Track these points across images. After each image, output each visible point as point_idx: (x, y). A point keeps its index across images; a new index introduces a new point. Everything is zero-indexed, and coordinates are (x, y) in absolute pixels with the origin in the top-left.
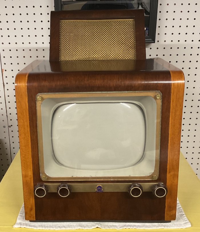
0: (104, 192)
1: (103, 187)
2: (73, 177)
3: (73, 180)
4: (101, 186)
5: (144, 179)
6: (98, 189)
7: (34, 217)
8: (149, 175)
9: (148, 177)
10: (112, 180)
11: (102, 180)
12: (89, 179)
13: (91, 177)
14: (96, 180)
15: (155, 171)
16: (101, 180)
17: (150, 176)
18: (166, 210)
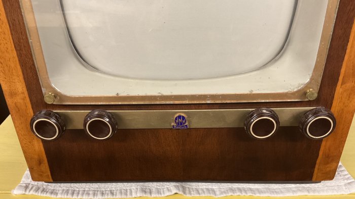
0: (191, 127)
1: (189, 117)
2: (120, 95)
3: (120, 103)
4: (183, 117)
5: (285, 99)
6: (177, 121)
7: (48, 175)
8: (295, 90)
9: (293, 94)
10: (209, 102)
11: (187, 102)
12: (157, 100)
13: (160, 95)
14: (172, 102)
15: (311, 79)
16: (184, 102)
17: (298, 91)
18: (318, 162)
